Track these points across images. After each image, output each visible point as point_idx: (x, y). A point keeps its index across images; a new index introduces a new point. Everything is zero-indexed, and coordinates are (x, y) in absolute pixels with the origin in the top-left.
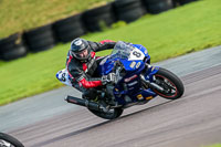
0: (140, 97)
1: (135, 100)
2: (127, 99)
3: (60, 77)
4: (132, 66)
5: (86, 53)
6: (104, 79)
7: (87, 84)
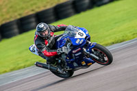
1: (80, 65)
2: (75, 64)
3: (31, 49)
5: (47, 33)
6: (59, 51)
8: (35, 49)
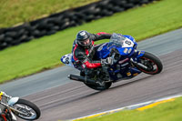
0: (129, 74)
1: (125, 76)
2: (119, 76)
4: (125, 52)
5: (88, 41)
6: (103, 62)
7: (90, 65)
8: (70, 60)
